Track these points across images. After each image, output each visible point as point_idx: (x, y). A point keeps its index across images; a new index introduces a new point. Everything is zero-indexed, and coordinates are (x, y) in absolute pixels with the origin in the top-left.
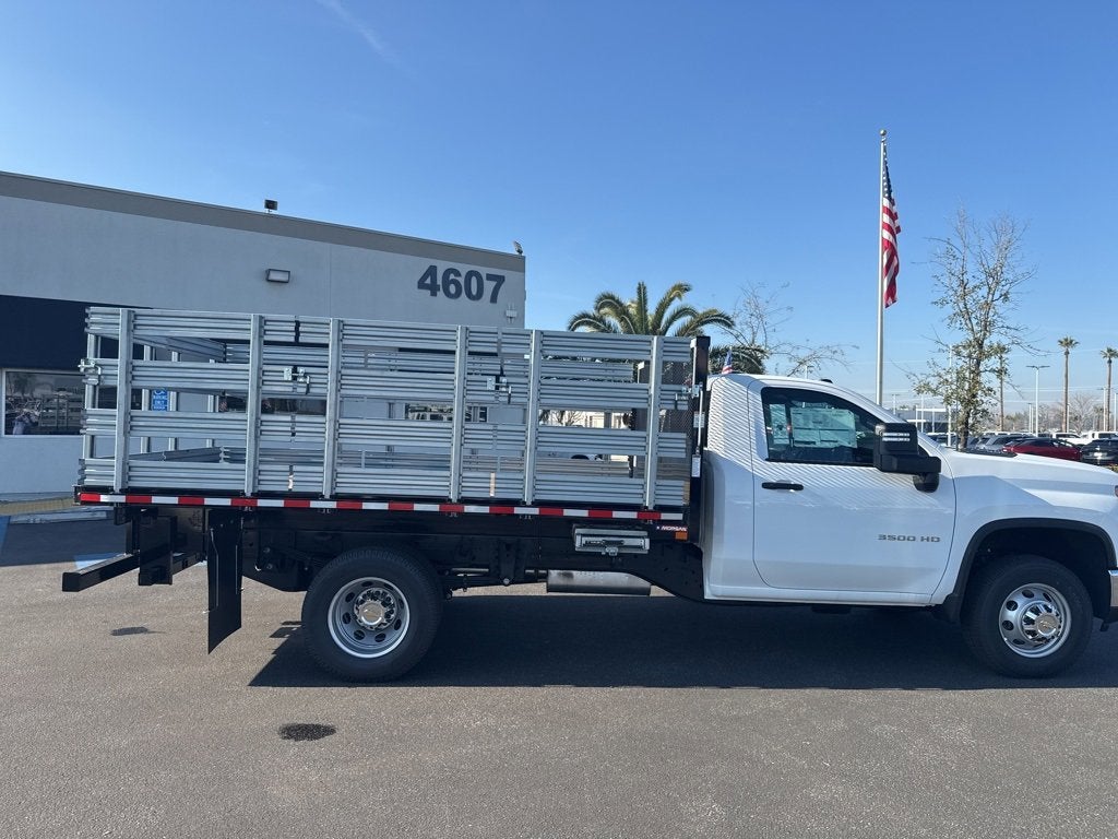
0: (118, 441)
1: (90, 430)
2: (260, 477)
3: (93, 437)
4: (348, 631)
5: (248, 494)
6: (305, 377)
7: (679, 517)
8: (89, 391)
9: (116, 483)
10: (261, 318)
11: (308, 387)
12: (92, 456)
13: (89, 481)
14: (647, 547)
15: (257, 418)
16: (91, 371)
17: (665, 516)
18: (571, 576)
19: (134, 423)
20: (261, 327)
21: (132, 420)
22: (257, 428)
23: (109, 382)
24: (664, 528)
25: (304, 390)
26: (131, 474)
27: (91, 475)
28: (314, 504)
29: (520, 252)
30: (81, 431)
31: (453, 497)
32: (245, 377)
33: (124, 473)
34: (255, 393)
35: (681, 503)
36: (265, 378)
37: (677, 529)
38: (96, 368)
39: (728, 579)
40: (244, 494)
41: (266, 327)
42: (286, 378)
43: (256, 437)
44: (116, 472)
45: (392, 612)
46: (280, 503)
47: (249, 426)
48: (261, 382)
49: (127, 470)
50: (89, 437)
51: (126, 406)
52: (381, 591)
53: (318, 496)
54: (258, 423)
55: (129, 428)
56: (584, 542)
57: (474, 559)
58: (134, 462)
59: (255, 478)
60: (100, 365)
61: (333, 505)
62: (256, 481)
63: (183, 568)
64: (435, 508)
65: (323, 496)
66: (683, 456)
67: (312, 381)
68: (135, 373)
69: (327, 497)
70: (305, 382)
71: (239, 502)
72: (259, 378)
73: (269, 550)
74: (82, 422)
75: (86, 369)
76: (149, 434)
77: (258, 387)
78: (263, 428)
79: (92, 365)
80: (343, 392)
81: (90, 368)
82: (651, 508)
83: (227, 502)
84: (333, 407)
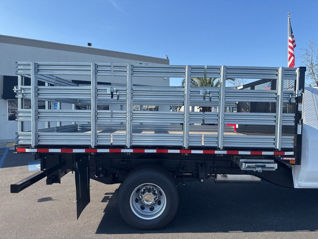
0: (33, 124)
1: (20, 119)
2: (98, 139)
3: (22, 122)
4: (137, 206)
5: (93, 147)
6: (117, 92)
7: (292, 153)
8: (19, 101)
9: (32, 143)
10: (96, 64)
11: (118, 97)
12: (22, 131)
13: (21, 142)
14: (276, 168)
15: (96, 112)
16: (19, 92)
17: (286, 153)
18: (226, 176)
19: (39, 115)
20: (96, 69)
21: (38, 114)
22: (96, 116)
23: (27, 97)
24: (284, 159)
25: (116, 98)
26: (39, 138)
27: (21, 139)
28: (123, 151)
29: (168, 58)
30: (16, 120)
31: (186, 146)
32: (90, 93)
33: (36, 139)
34: (94, 100)
35: (292, 147)
36: (98, 93)
37: (290, 159)
38: (21, 90)
39: (307, 180)
40: (91, 147)
41: (98, 69)
42: (108, 93)
43: (96, 120)
44: (32, 138)
45: (156, 197)
46: (107, 151)
47: (92, 115)
48: (97, 95)
49: (37, 137)
50: (20, 122)
51: (36, 107)
52: (151, 188)
53: (124, 147)
54: (96, 114)
55: (37, 117)
56: (246, 166)
57: (186, 170)
58: (40, 133)
59: (95, 139)
60: (23, 89)
61: (131, 151)
62: (96, 140)
63: (65, 174)
64: (178, 151)
65: (127, 147)
66: (293, 124)
67: (120, 94)
68: (39, 92)
69: (129, 147)
70: (117, 95)
71: (89, 151)
72: (96, 93)
73: (101, 168)
74: (16, 115)
75: (17, 91)
76: (49, 120)
77: (96, 97)
78: (98, 116)
79: (20, 89)
80: (134, 98)
81: (19, 90)
82: (280, 150)
83: (83, 151)
84: (130, 106)
